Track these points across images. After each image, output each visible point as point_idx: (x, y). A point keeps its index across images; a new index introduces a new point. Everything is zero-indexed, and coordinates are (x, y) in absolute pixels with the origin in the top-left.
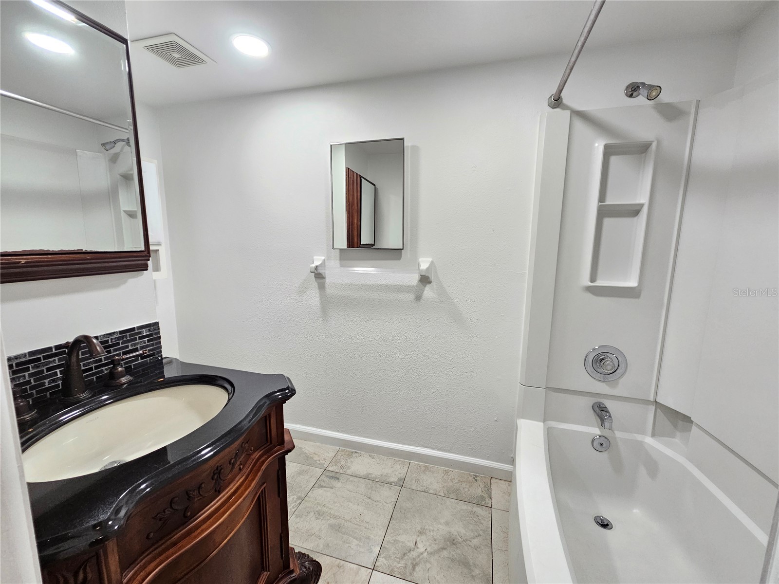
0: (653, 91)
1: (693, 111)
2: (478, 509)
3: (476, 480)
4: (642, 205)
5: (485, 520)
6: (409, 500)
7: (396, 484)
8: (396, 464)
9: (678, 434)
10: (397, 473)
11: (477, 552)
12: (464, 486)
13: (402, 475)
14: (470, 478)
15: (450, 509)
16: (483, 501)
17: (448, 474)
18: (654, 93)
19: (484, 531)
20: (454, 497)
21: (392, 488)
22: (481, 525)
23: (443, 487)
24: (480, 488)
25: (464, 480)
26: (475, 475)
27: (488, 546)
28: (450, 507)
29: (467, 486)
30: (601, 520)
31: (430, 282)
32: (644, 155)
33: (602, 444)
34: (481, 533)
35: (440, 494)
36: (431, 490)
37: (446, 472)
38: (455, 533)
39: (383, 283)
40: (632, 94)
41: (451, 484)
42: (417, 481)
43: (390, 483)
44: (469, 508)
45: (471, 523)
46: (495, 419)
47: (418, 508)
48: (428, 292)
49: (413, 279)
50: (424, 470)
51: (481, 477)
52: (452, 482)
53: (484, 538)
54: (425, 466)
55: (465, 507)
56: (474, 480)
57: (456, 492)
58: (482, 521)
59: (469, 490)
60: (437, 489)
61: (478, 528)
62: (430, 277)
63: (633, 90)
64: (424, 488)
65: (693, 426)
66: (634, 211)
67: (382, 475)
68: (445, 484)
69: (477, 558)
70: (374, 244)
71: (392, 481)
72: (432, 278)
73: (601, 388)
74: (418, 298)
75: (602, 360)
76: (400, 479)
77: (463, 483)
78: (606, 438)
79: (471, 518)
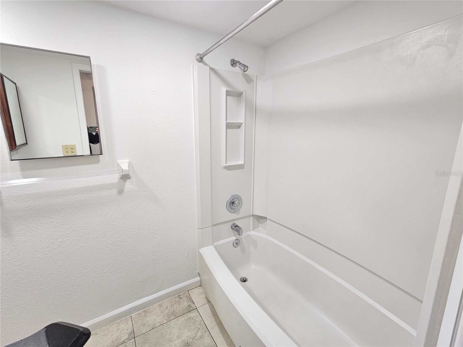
0: (245, 68)
1: (255, 80)
2: (191, 314)
3: (181, 298)
4: (242, 123)
5: (197, 318)
6: (145, 343)
7: (129, 339)
8: (120, 325)
9: (260, 225)
10: (125, 331)
11: (202, 339)
12: (176, 306)
13: (129, 329)
14: (177, 299)
15: (175, 327)
16: (190, 308)
17: (162, 306)
18: (246, 69)
19: (200, 324)
20: (174, 318)
21: (127, 345)
22: (197, 322)
23: (164, 317)
24: (185, 301)
25: (174, 303)
26: (178, 296)
27: (206, 331)
28: (175, 326)
29: (178, 305)
30: (243, 279)
31: (130, 178)
32: (240, 97)
33: (237, 243)
34: (199, 326)
35: (164, 322)
36: (157, 324)
37: (160, 305)
38: (186, 339)
39: (83, 186)
40: (233, 65)
41: (167, 311)
42: (144, 325)
43: (124, 342)
44: (186, 317)
45: (191, 326)
46: (186, 255)
47: (155, 343)
48: (128, 185)
49: (115, 178)
50: (145, 314)
51: (182, 294)
52: (168, 309)
53: (202, 328)
54: (145, 311)
55: (183, 319)
56: (179, 299)
57: (173, 313)
58: (196, 320)
59: (180, 307)
60: (161, 321)
61: (196, 325)
62: (130, 174)
63: (234, 63)
64: (151, 326)
65: (268, 220)
66: (238, 126)
67: (113, 342)
68: (164, 314)
69: (204, 342)
70: (27, 143)
71: (124, 339)
72: (131, 175)
73: (234, 216)
74: (121, 192)
75: (233, 203)
76: (130, 334)
77: (174, 305)
78: (238, 239)
79: (190, 323)
